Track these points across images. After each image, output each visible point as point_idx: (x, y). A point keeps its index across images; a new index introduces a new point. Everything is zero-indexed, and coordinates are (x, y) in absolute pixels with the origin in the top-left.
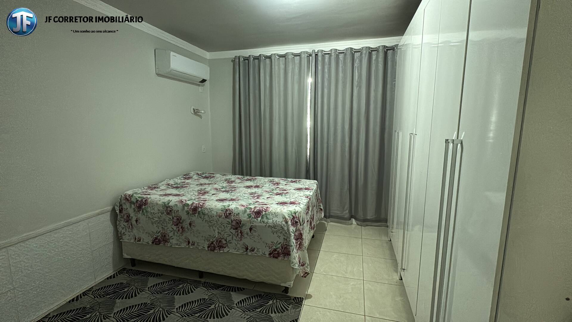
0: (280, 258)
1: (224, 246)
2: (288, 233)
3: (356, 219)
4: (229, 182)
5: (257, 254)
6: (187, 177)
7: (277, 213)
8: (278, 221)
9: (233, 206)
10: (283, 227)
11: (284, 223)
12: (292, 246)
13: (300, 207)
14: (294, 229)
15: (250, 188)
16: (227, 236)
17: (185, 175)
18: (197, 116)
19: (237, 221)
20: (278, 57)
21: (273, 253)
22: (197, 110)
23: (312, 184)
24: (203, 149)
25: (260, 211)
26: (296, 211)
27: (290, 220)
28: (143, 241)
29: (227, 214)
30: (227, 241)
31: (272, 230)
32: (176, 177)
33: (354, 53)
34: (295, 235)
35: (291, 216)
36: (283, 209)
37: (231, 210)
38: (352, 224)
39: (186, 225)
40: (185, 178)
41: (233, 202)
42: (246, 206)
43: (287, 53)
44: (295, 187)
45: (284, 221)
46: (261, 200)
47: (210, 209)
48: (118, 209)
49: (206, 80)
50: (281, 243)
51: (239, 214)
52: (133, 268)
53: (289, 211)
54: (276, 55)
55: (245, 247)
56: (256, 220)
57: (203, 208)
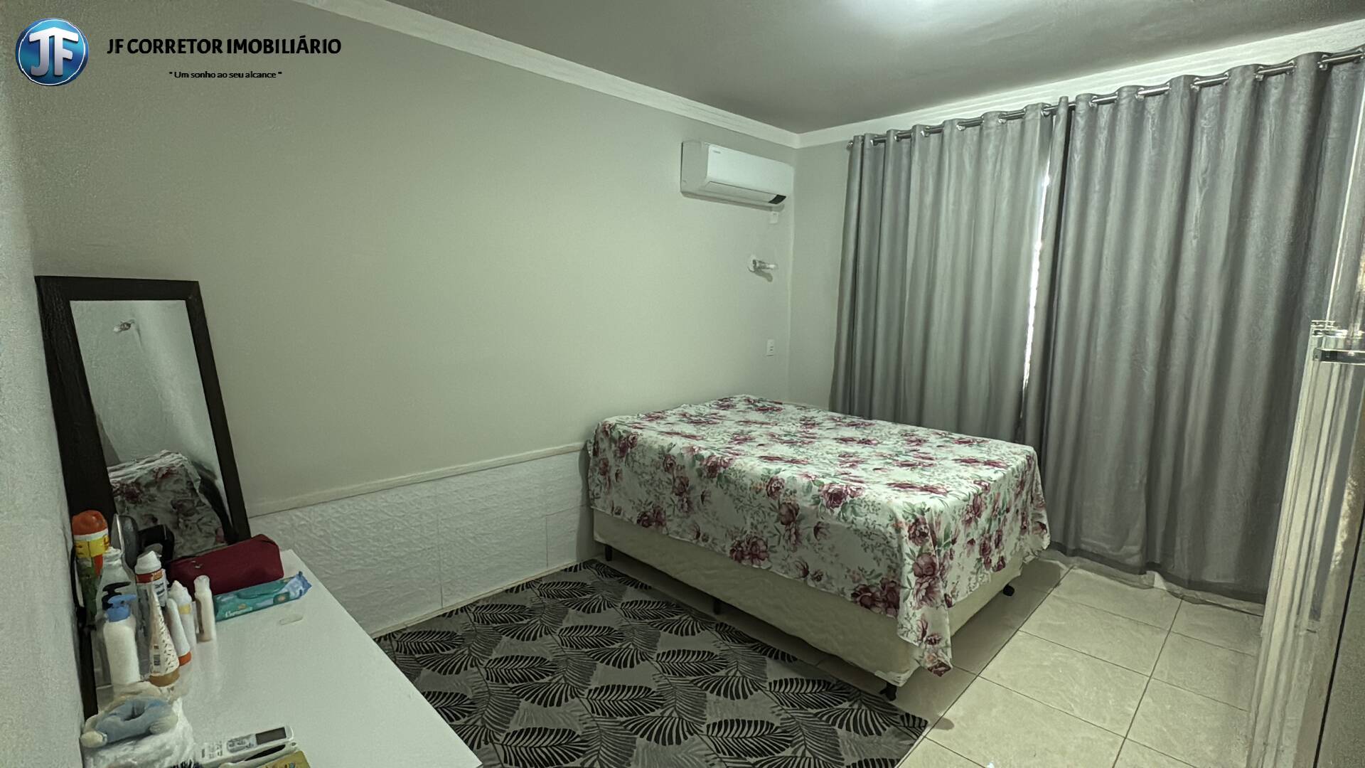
0: (876, 610)
1: (762, 555)
2: (898, 555)
3: (1166, 577)
4: (808, 423)
5: (827, 589)
6: (725, 404)
7: (879, 504)
8: (877, 523)
9: (787, 473)
10: (889, 539)
11: (891, 529)
12: (906, 588)
13: (942, 501)
14: (916, 549)
15: (846, 444)
16: (768, 535)
17: (722, 400)
18: (760, 275)
19: (791, 507)
20: (960, 128)
21: (861, 594)
22: (760, 262)
23: (1016, 455)
24: (768, 349)
25: (841, 492)
26: (926, 508)
27: (906, 524)
28: (624, 515)
29: (771, 487)
30: (769, 546)
31: (862, 540)
32: (703, 402)
33: (1200, 90)
34: (917, 564)
35: (910, 517)
36: (896, 498)
37: (780, 481)
38: (1153, 587)
39: (695, 495)
40: (721, 407)
41: (792, 466)
42: (813, 477)
43: (986, 113)
44: (961, 454)
45: (893, 526)
46: (858, 470)
47: (740, 471)
48: (592, 448)
49: (785, 197)
50: (882, 576)
51: (795, 492)
52: (608, 564)
53: (910, 505)
54: (956, 122)
55: (802, 568)
56: (829, 511)
57: (727, 469)
